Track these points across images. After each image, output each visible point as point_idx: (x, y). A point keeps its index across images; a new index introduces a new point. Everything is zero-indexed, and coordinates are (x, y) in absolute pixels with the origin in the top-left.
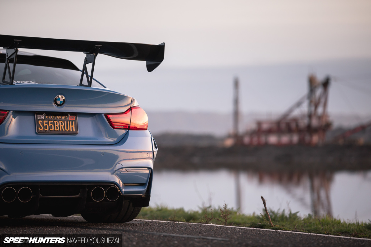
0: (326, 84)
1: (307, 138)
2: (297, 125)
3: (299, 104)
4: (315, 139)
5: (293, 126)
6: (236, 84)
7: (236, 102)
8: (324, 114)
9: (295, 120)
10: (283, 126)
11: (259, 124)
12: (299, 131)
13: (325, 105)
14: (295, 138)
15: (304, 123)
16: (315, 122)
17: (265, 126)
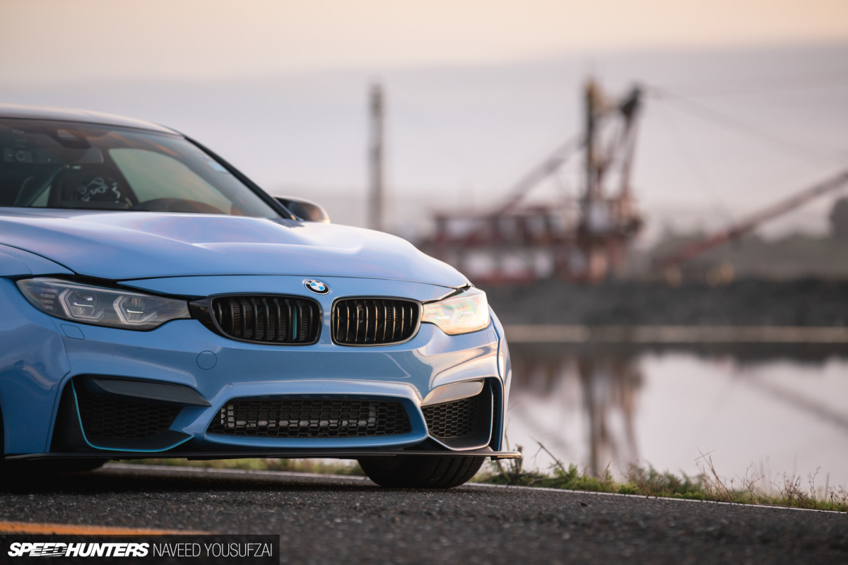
0: (630, 107)
1: (576, 262)
2: (548, 226)
3: (552, 166)
4: (599, 264)
5: (537, 226)
6: (377, 105)
7: (376, 155)
8: (625, 194)
9: (542, 211)
10: (509, 227)
11: (441, 219)
12: (553, 240)
13: (626, 169)
14: (543, 263)
15: (567, 219)
16: (599, 218)
17: (458, 228)
